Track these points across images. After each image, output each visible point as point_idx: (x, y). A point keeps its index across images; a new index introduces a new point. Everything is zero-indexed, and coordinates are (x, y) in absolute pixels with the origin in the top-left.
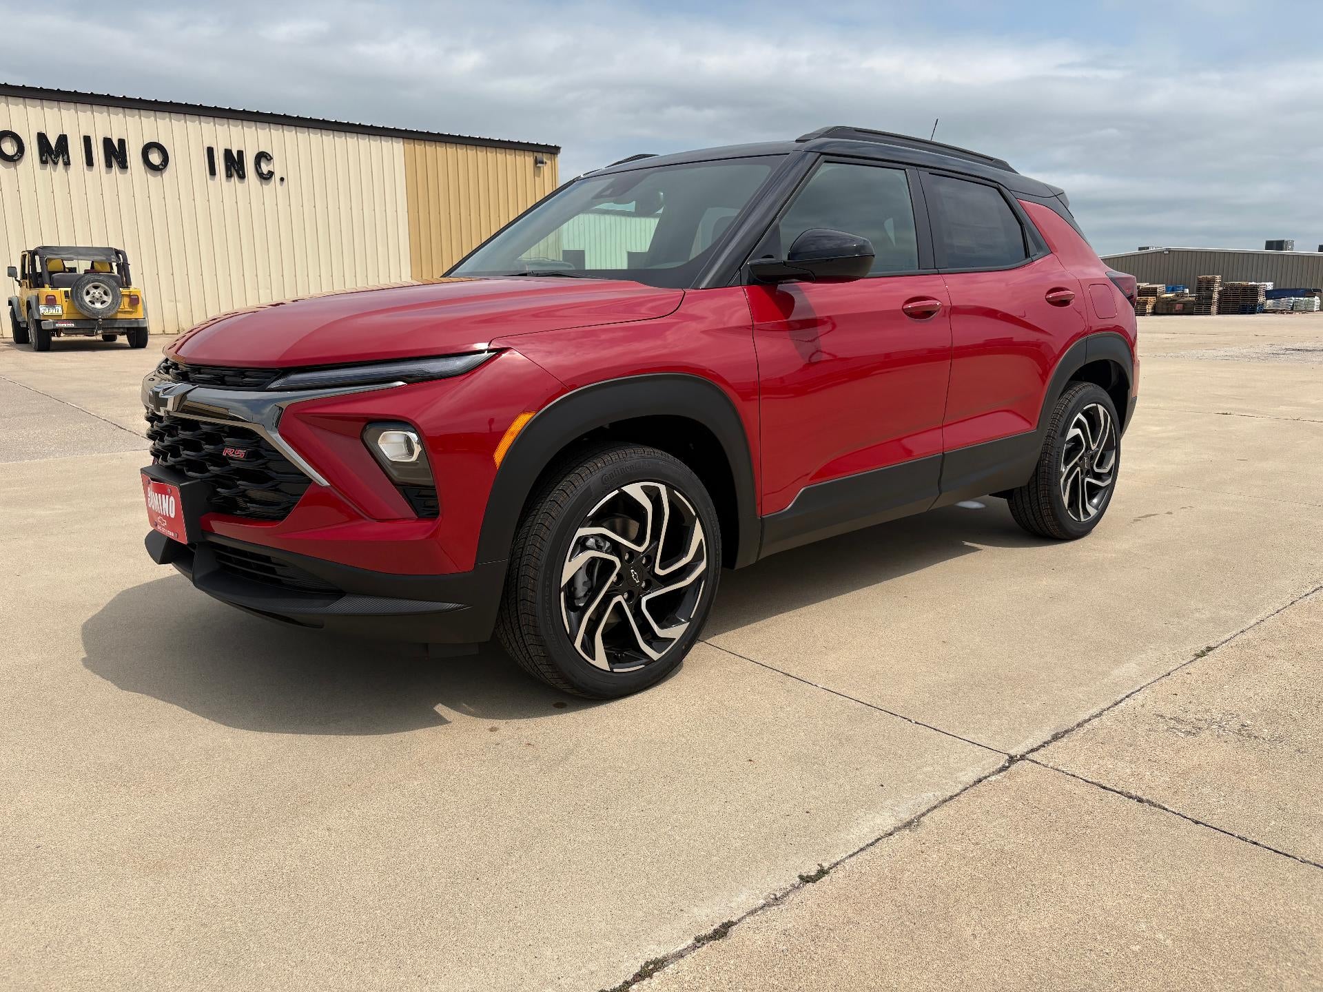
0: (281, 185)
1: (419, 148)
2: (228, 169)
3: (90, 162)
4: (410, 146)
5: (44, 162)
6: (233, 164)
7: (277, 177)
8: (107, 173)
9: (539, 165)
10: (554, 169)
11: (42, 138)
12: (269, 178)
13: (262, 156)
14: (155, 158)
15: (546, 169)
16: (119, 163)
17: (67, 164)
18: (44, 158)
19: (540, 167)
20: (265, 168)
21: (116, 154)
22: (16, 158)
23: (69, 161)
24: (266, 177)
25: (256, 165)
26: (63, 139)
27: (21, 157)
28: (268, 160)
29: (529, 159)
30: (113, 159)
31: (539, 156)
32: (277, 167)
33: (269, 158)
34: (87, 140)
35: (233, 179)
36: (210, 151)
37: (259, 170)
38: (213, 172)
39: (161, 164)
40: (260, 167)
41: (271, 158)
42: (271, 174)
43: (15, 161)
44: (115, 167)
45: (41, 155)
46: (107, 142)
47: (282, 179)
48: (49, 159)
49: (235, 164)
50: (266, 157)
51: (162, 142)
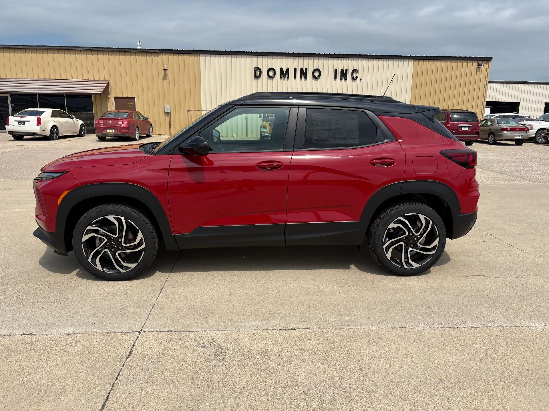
0: (360, 81)
1: (420, 63)
2: (341, 76)
3: (295, 77)
4: (416, 63)
5: (281, 78)
6: (343, 75)
7: (359, 78)
8: (300, 81)
9: (479, 67)
10: (488, 68)
11: (281, 69)
12: (356, 79)
13: (355, 71)
14: (316, 74)
15: (483, 69)
16: (304, 77)
17: (288, 78)
18: (281, 76)
19: (480, 68)
20: (355, 76)
21: (304, 73)
22: (273, 77)
23: (289, 77)
24: (354, 79)
25: (352, 74)
26: (288, 69)
27: (274, 76)
28: (356, 72)
29: (475, 64)
30: (303, 76)
31: (480, 62)
32: (359, 75)
33: (357, 71)
34: (295, 69)
35: (342, 80)
36: (336, 70)
37: (353, 76)
38: (335, 78)
39: (318, 76)
40: (353, 75)
41: (358, 71)
42: (357, 77)
43: (272, 78)
44: (303, 78)
45: (281, 75)
46: (302, 69)
47: (361, 79)
48: (283, 76)
49: (344, 75)
50: (356, 71)
51: (320, 69)
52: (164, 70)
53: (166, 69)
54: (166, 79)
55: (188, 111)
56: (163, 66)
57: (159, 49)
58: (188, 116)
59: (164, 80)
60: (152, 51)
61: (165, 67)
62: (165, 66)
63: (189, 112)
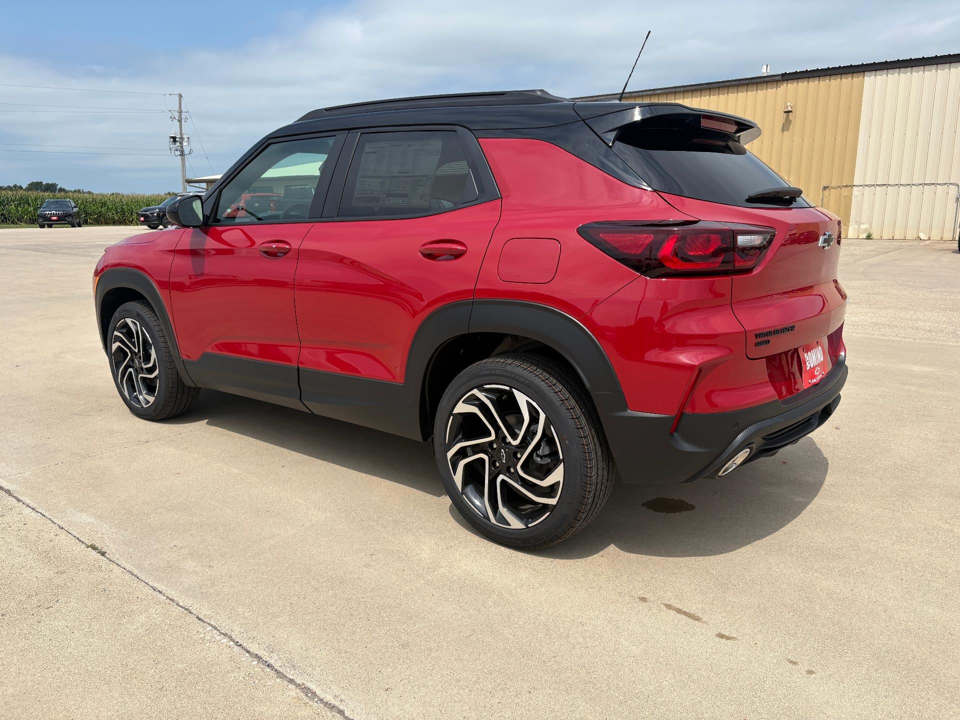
52: (785, 112)
53: (790, 110)
54: (788, 130)
55: (825, 188)
56: (786, 103)
57: (781, 73)
58: (823, 199)
59: (783, 132)
60: (767, 79)
61: (787, 106)
62: (789, 104)
63: (827, 192)
